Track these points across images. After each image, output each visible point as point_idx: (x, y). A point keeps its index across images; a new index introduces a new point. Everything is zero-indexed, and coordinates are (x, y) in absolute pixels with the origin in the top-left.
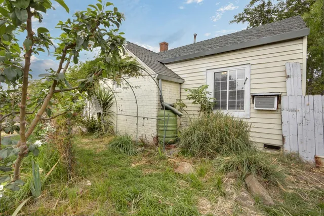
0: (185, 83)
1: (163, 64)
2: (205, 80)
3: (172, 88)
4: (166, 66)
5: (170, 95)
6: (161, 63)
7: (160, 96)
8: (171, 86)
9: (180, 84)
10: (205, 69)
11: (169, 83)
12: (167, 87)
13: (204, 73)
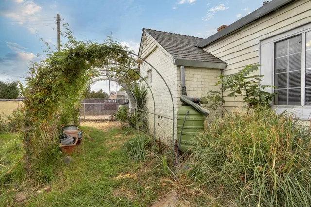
0: (229, 67)
1: (201, 48)
2: (259, 58)
3: (205, 77)
4: (205, 49)
5: (203, 86)
6: (199, 47)
7: (183, 87)
8: (203, 74)
9: (222, 70)
10: (257, 41)
11: (200, 70)
12: (196, 76)
13: (257, 47)
